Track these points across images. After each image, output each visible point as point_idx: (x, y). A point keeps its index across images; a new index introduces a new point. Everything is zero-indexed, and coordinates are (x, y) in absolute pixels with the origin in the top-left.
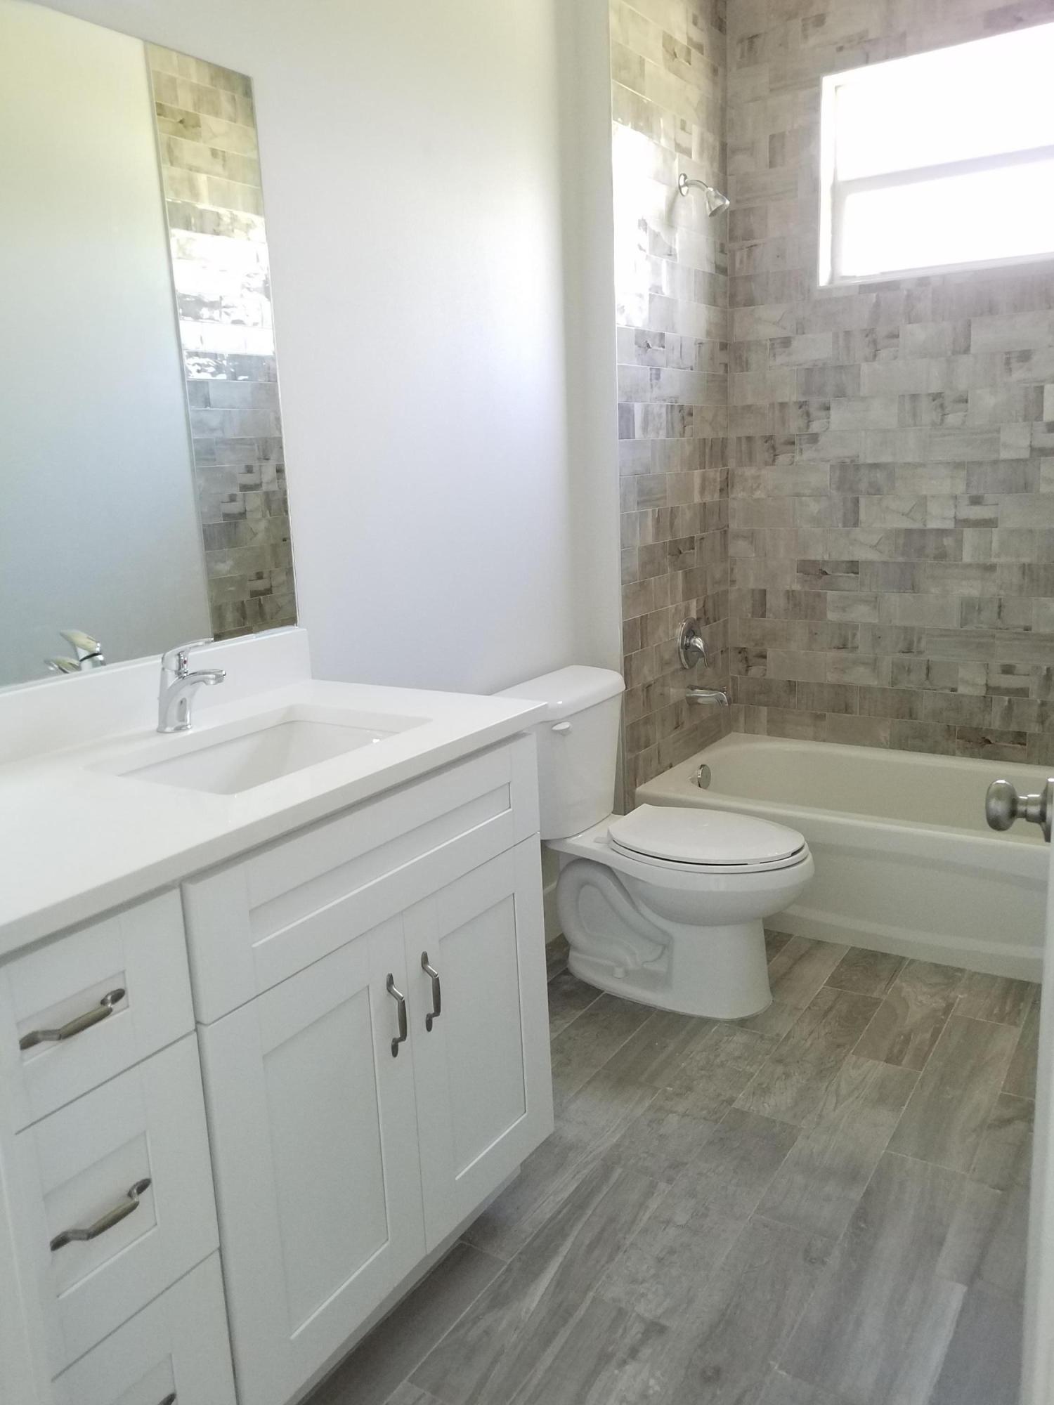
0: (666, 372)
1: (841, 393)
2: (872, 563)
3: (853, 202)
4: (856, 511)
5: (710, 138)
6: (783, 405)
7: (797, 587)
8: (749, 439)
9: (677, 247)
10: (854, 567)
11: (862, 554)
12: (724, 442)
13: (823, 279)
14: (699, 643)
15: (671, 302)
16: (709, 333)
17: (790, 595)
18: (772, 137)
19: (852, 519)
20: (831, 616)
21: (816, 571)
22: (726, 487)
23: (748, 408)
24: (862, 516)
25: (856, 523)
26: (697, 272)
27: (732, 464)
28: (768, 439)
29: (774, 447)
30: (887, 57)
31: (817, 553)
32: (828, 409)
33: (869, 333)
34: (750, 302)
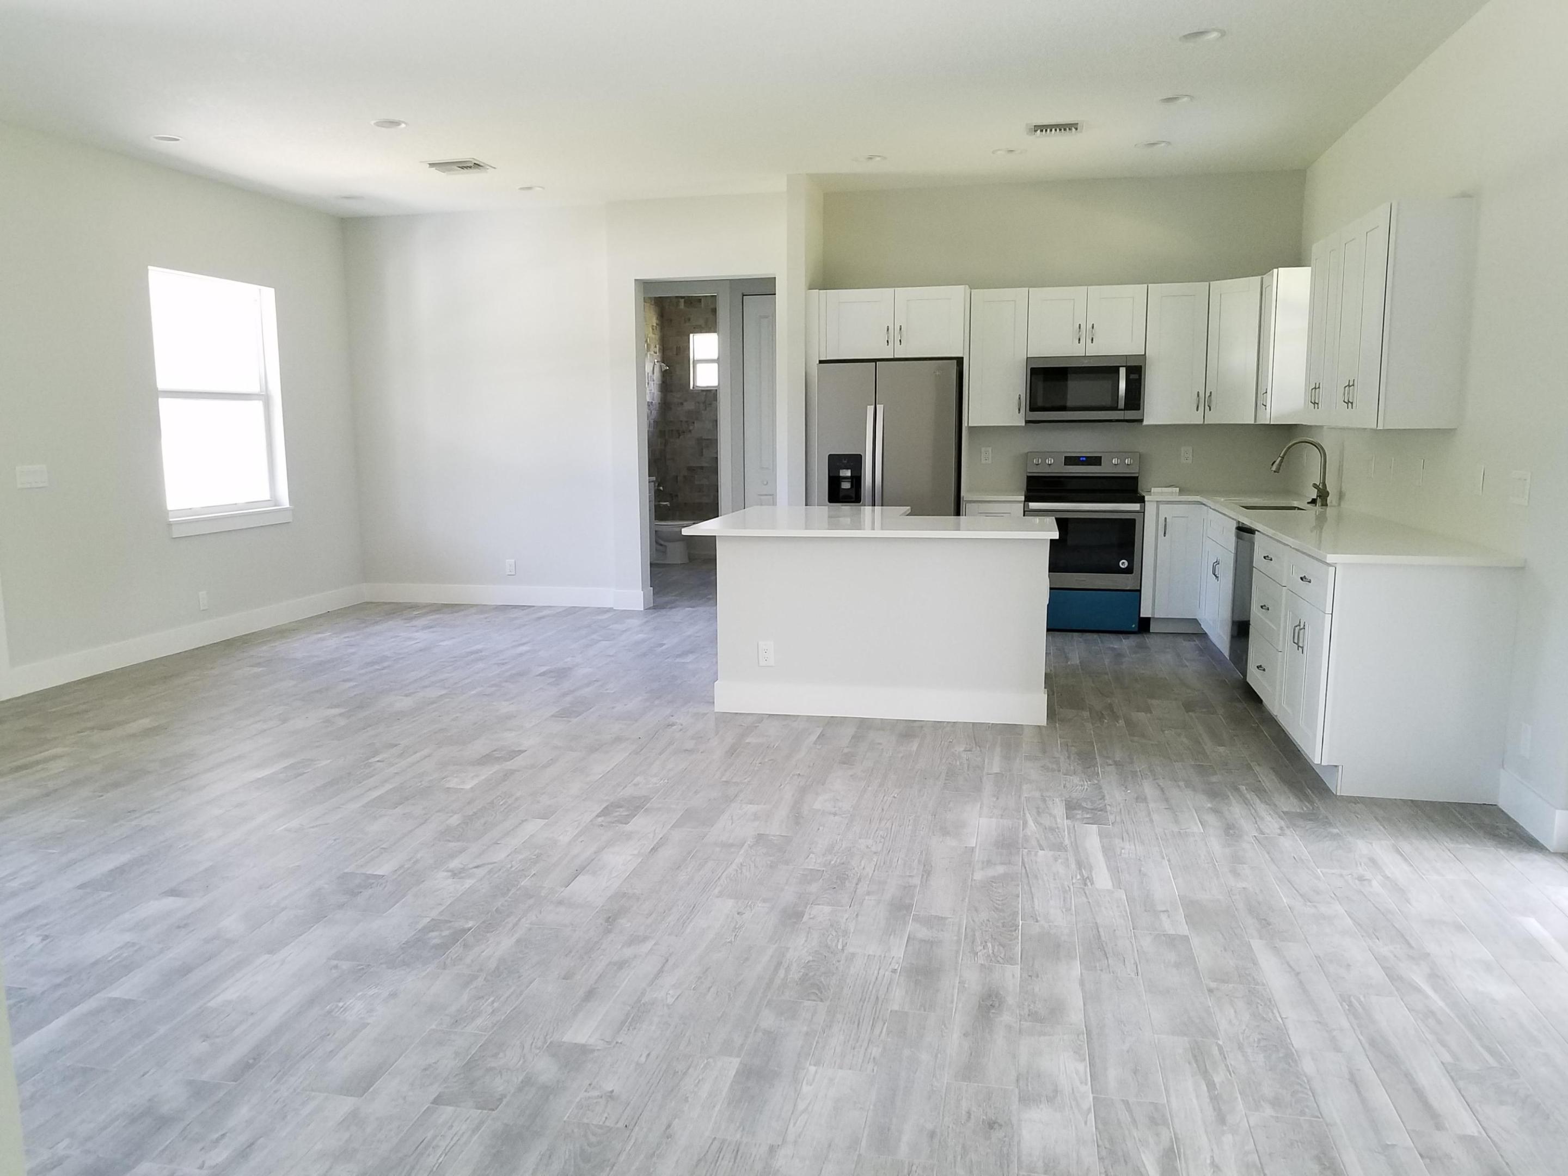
0: (653, 412)
1: (697, 419)
2: (707, 467)
3: (699, 366)
4: (702, 452)
5: (661, 347)
6: (681, 421)
7: (686, 474)
8: (672, 430)
9: (655, 379)
10: (702, 468)
11: (705, 465)
12: (665, 431)
13: (691, 387)
14: (661, 488)
15: (654, 393)
16: (661, 400)
17: (685, 477)
18: (677, 347)
19: (701, 454)
20: (697, 483)
21: (691, 469)
22: (665, 445)
23: (671, 422)
24: (704, 453)
25: (702, 455)
26: (659, 384)
27: (667, 437)
28: (678, 431)
29: (679, 433)
30: (706, 332)
31: (692, 464)
32: (694, 423)
33: (704, 402)
34: (671, 391)
